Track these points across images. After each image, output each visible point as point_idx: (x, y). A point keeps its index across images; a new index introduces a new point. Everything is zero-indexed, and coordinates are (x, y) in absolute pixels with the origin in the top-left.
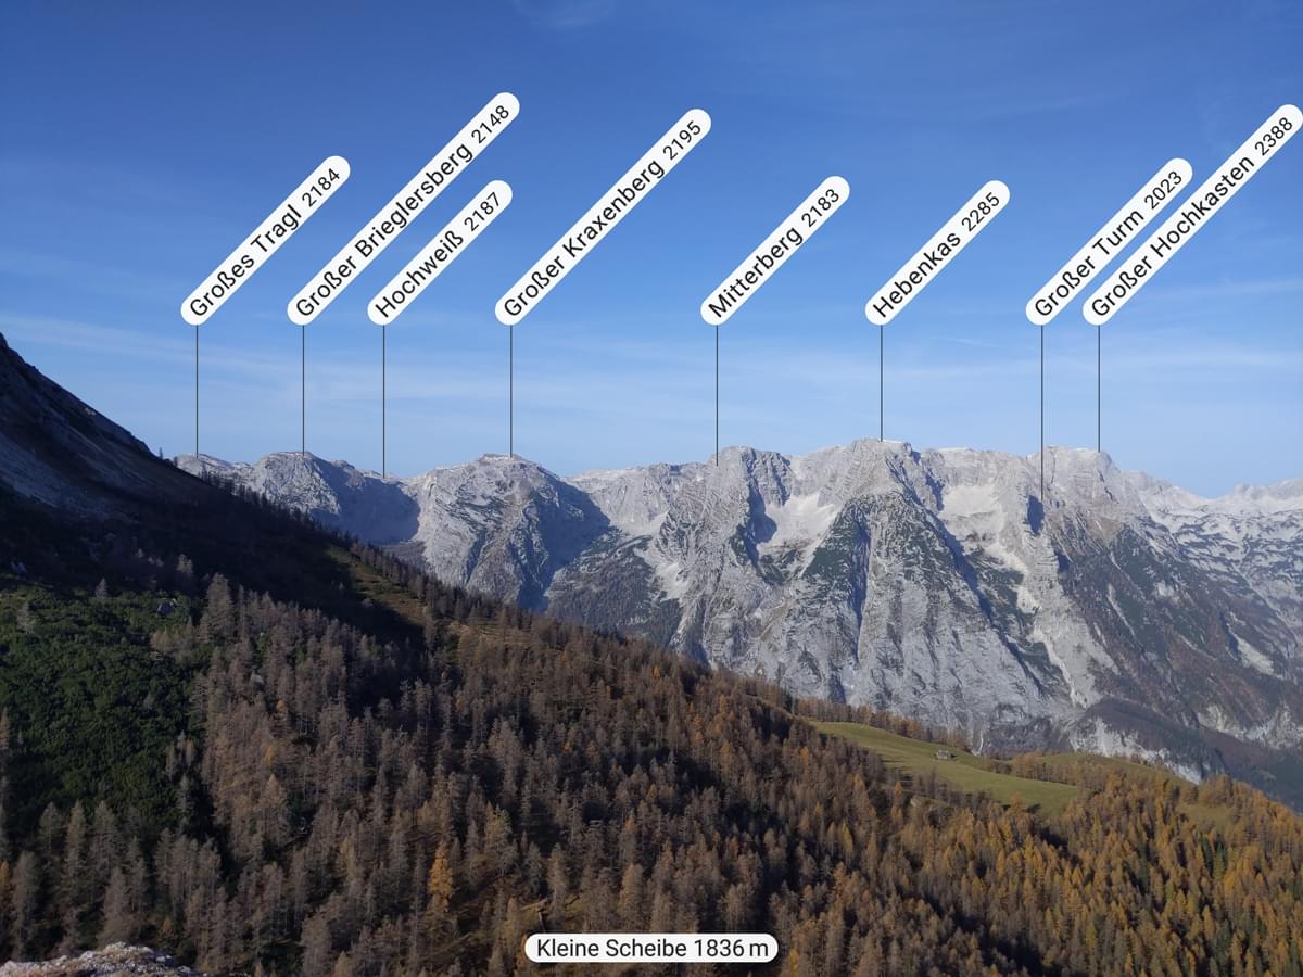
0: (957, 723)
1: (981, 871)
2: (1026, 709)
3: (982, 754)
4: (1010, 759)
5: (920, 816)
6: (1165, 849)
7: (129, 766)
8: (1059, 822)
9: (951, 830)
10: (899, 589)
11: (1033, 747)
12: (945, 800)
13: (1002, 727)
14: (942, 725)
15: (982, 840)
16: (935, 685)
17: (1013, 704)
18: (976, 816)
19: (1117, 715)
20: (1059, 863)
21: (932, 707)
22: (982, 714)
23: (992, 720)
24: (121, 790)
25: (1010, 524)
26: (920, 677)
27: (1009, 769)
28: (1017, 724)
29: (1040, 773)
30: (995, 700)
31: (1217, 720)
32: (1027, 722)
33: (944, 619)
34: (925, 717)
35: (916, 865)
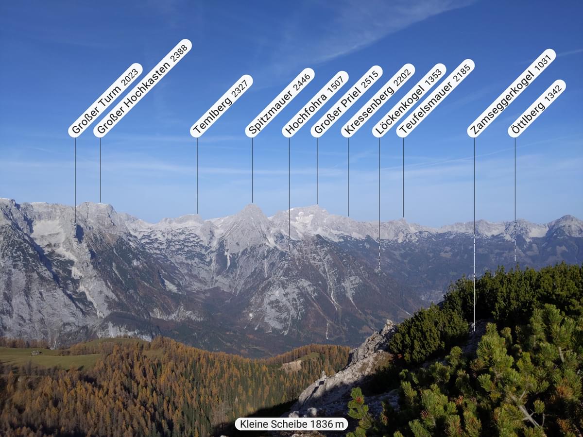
0: (42, 336)
1: (55, 404)
2: (76, 324)
3: (55, 349)
4: (69, 348)
5: (23, 386)
6: (138, 372)
8: (93, 372)
9: (40, 388)
10: (10, 274)
11: (80, 340)
12: (37, 375)
13: (65, 334)
14: (35, 338)
15: (56, 389)
16: (30, 320)
17: (70, 322)
18: (53, 379)
19: (116, 319)
20: (93, 390)
21: (29, 331)
22: (55, 329)
23: (60, 331)
25: (67, 238)
26: (22, 317)
27: (69, 352)
28: (73, 331)
29: (84, 351)
30: (61, 322)
31: (157, 314)
32: (77, 329)
33: (35, 287)
34: (26, 336)
35: (21, 410)
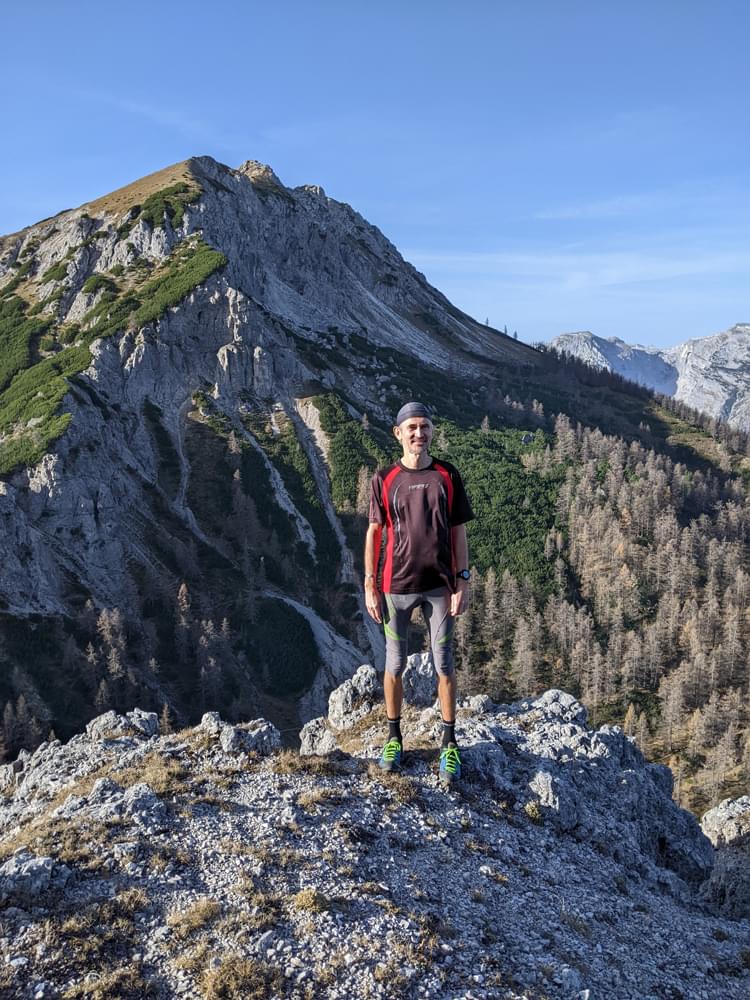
7: (520, 547)
24: (515, 563)
